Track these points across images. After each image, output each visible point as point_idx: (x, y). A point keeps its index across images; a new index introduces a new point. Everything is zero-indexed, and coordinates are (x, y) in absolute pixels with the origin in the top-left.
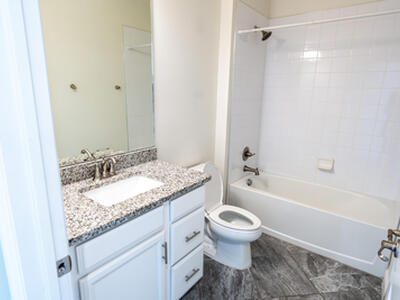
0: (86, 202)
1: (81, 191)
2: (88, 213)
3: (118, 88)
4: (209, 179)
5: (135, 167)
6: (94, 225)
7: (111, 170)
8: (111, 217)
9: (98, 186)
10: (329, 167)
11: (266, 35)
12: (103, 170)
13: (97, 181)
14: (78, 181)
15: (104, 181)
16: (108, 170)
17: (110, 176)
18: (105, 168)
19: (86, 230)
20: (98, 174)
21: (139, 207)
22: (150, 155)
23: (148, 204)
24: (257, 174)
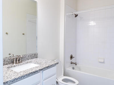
0: (10, 71)
1: (8, 68)
2: (10, 74)
3: (24, 34)
4: (57, 63)
5: (29, 60)
6: (13, 78)
7: (20, 61)
8: (20, 75)
9: (15, 66)
10: (102, 61)
11: (76, 16)
12: (17, 60)
13: (14, 64)
14: (7, 64)
15: (17, 64)
16: (19, 60)
17: (20, 63)
18: (18, 60)
19: (9, 79)
20: (15, 62)
21: (31, 72)
22: (35, 56)
23: (34, 71)
24: (76, 65)
